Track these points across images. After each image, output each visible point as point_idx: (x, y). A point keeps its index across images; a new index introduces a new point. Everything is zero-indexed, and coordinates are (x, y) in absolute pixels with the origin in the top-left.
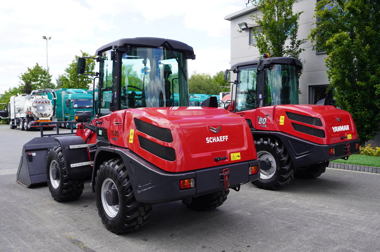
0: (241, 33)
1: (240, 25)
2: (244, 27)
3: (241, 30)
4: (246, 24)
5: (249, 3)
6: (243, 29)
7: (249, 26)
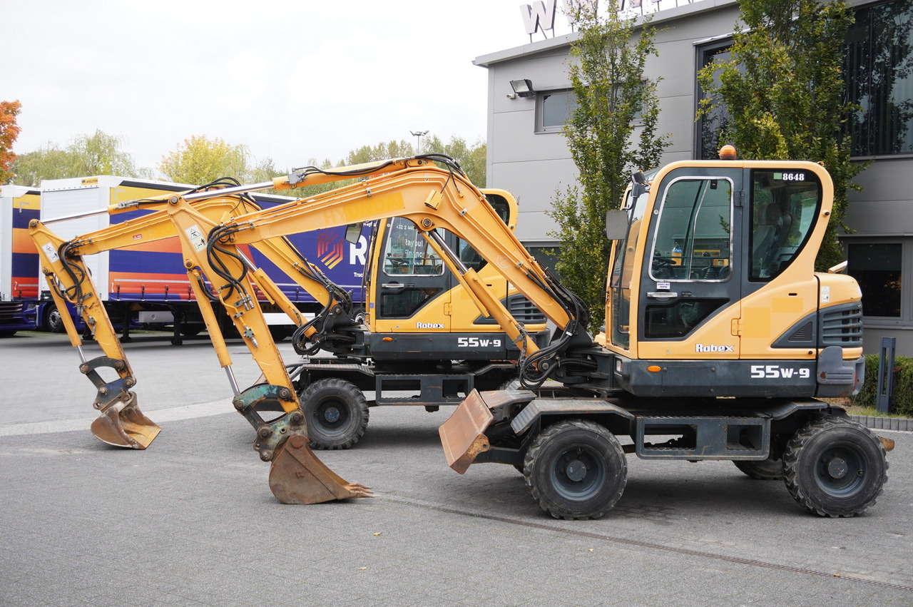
0: (514, 101)
1: (514, 84)
2: (525, 89)
3: (515, 95)
4: (528, 83)
5: (536, 31)
6: (521, 94)
7: (536, 87)
